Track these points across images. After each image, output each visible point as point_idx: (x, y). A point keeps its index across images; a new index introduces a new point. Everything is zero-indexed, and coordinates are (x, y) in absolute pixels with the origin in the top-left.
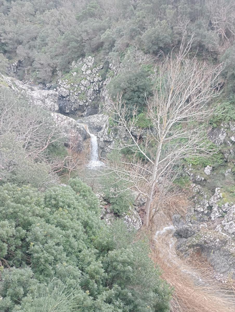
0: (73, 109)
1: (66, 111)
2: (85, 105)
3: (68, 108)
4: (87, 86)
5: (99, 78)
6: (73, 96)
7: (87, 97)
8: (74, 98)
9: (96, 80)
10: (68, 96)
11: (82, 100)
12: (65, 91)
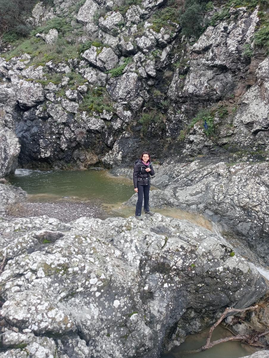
0: (64, 146)
1: (39, 152)
2: (110, 128)
3: (45, 142)
4: (109, 66)
5: (159, 35)
6: (60, 103)
7: (116, 101)
8: (64, 109)
9: (144, 42)
10: (38, 103)
11: (98, 112)
12: (30, 88)
